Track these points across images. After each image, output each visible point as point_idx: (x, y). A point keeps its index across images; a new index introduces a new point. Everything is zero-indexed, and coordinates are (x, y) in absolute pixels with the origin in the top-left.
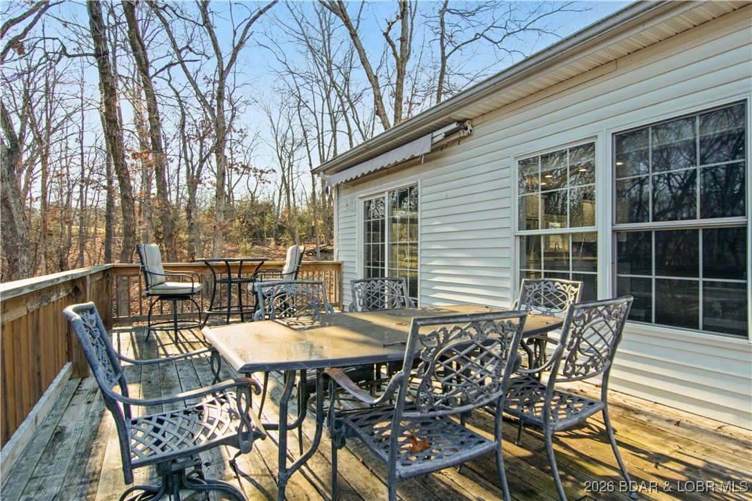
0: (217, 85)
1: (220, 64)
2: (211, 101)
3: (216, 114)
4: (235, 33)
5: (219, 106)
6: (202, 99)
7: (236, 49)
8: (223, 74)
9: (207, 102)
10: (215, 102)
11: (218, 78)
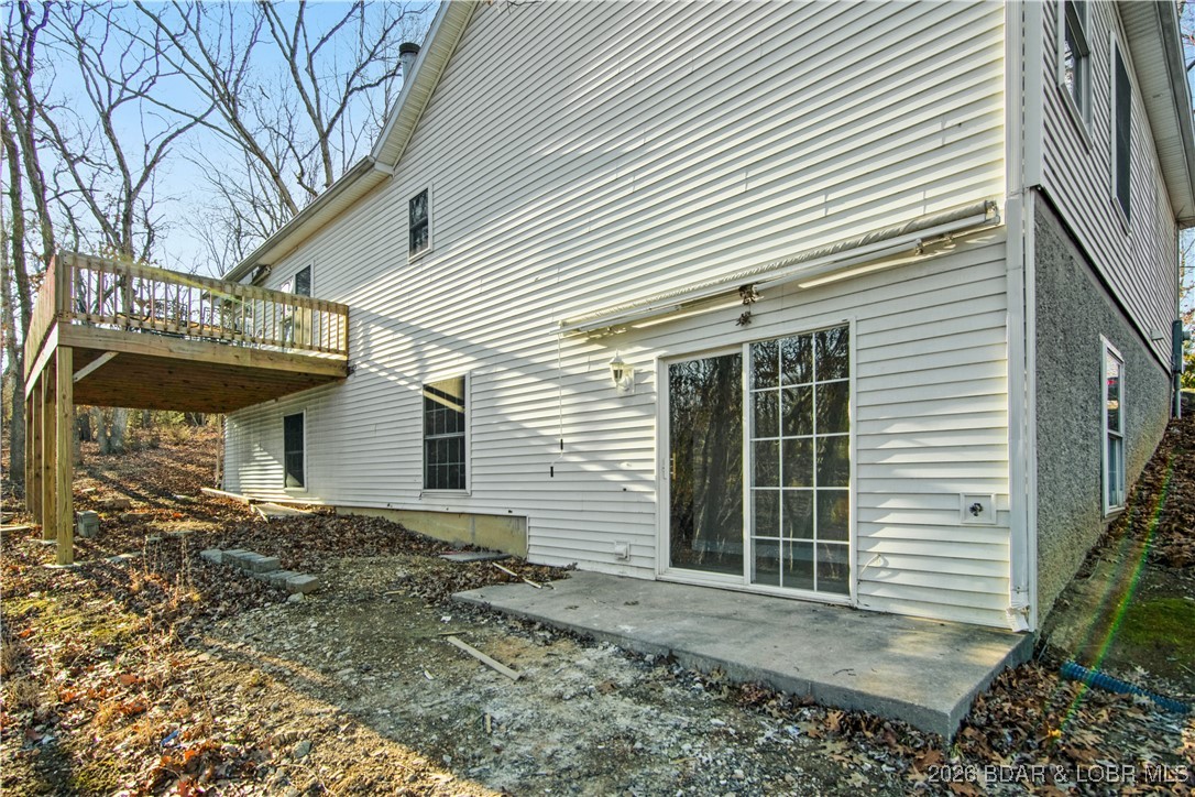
0: (123, 206)
1: (127, 182)
2: (115, 224)
3: (121, 239)
4: (147, 147)
5: (125, 231)
6: (102, 218)
7: (148, 168)
8: (131, 195)
9: (109, 225)
10: (120, 226)
11: (124, 197)
